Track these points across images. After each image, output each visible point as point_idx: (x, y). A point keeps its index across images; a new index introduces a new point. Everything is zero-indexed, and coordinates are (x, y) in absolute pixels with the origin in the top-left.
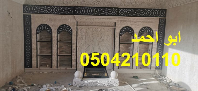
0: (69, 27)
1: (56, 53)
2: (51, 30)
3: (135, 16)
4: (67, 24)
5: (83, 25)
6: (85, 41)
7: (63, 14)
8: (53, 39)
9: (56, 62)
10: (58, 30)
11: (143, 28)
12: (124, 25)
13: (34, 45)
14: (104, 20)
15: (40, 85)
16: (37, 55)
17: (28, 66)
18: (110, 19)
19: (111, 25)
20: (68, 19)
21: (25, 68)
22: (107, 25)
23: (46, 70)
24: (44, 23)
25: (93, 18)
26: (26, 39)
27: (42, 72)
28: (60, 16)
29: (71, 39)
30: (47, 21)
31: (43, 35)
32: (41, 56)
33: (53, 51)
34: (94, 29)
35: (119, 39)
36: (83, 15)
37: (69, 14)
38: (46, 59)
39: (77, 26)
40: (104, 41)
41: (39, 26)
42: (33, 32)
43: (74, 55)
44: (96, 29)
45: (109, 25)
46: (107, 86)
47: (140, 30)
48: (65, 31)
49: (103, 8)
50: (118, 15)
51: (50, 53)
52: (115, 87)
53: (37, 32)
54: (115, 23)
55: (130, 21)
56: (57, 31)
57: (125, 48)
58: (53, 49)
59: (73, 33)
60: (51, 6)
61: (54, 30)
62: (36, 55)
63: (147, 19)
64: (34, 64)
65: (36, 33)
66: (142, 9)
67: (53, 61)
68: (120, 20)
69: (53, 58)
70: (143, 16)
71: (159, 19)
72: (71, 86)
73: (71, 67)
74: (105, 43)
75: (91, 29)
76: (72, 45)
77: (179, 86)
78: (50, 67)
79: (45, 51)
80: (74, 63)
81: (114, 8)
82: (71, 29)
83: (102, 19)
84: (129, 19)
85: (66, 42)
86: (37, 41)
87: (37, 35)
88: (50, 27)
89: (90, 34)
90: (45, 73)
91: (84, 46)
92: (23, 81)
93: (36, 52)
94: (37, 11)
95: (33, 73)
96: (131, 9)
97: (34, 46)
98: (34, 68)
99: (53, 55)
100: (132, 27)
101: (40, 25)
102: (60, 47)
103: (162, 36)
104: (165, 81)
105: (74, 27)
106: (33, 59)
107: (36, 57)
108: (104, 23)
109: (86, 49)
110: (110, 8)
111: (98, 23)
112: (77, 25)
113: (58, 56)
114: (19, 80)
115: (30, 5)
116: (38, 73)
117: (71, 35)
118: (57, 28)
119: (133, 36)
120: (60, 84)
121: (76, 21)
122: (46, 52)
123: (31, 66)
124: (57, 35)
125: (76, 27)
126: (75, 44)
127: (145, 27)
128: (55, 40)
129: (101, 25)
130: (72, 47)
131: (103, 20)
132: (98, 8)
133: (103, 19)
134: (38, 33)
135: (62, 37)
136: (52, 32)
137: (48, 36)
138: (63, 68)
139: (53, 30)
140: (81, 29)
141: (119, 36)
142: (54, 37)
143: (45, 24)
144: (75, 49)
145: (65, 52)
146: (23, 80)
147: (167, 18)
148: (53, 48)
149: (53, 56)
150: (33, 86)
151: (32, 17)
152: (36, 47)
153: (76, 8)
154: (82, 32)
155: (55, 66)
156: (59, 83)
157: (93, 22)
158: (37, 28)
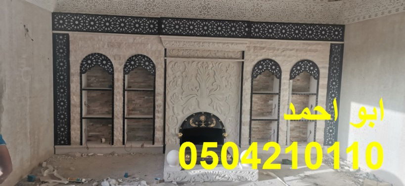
0: (150, 59)
1: (122, 113)
2: (112, 66)
3: (283, 39)
4: (145, 54)
5: (178, 57)
6: (182, 89)
7: (137, 33)
8: (116, 84)
9: (122, 133)
10: (126, 66)
11: (299, 62)
12: (261, 56)
13: (74, 97)
14: (221, 45)
15: (95, 180)
16: (81, 118)
17: (62, 142)
18: (232, 43)
19: (234, 56)
20: (148, 44)
21: (56, 146)
22: (226, 56)
23: (100, 149)
24: (97, 51)
25: (199, 43)
26: (59, 85)
27: (92, 154)
28: (130, 38)
29: (152, 84)
30: (103, 47)
31: (93, 76)
32: (88, 120)
33: (115, 109)
34: (199, 65)
35: (250, 84)
36: (177, 35)
37: (148, 33)
38: (98, 125)
39: (166, 58)
40: (220, 88)
41: (86, 57)
42: (72, 71)
43: (158, 117)
44: (205, 63)
45: (230, 56)
46: (234, 180)
47: (293, 67)
48: (141, 68)
49: (220, 21)
50: (249, 36)
51: (108, 113)
52: (252, 183)
53: (81, 70)
54: (243, 52)
55: (274, 49)
56: (124, 68)
57: (263, 103)
58: (115, 106)
59: (157, 73)
60: (111, 17)
61: (118, 66)
62: (79, 117)
63: (307, 44)
64: (75, 138)
65: (79, 71)
66: (297, 24)
67: (115, 129)
68: (252, 45)
69: (114, 123)
70: (300, 39)
71: (330, 45)
72: (160, 182)
73: (152, 142)
74: (223, 92)
75: (195, 63)
76: (154, 96)
77: (377, 178)
78: (109, 144)
79: (97, 109)
80: (158, 134)
81: (242, 21)
82: (153, 64)
83: (217, 43)
84: (271, 44)
85: (144, 91)
86: (81, 90)
87: (81, 76)
88: (109, 60)
89: (192, 75)
90: (98, 154)
91: (180, 99)
92: (55, 173)
93: (80, 112)
94: (83, 26)
95: (74, 157)
96: (274, 23)
97: (75, 99)
98: (74, 146)
99: (115, 117)
100: (277, 60)
101: (89, 55)
102: (130, 101)
103: (337, 79)
104: (347, 168)
105: (159, 60)
106: (72, 126)
107: (79, 123)
108: (221, 51)
109: (184, 106)
110: (234, 21)
111: (208, 53)
112: (165, 56)
113: (126, 120)
114: (46, 171)
115: (67, 14)
116: (85, 155)
117: (153, 77)
118: (124, 62)
119: (278, 78)
120: (137, 178)
121: (164, 47)
122: (100, 112)
123: (68, 142)
124: (124, 77)
125: (163, 59)
126: (161, 95)
127: (302, 61)
128: (119, 86)
129: (214, 55)
130: (156, 100)
131: (219, 46)
132: (209, 21)
133: (220, 43)
134: (84, 73)
135: (132, 81)
136: (113, 71)
137: (104, 78)
138: (136, 145)
139: (115, 66)
140: (173, 63)
141: (250, 79)
142: (118, 80)
143: (98, 54)
144: (160, 106)
145: (138, 112)
146: (56, 171)
147: (346, 42)
148: (116, 103)
149: (115, 120)
150: (80, 183)
151: (70, 39)
152: (79, 100)
153: (164, 21)
154: (176, 69)
155: (119, 140)
156: (133, 176)
157: (198, 50)
158: (82, 61)
